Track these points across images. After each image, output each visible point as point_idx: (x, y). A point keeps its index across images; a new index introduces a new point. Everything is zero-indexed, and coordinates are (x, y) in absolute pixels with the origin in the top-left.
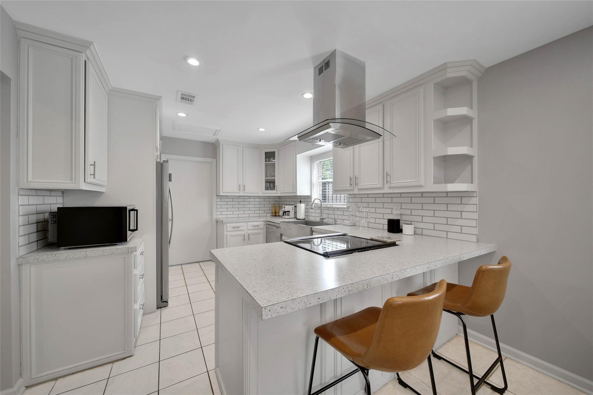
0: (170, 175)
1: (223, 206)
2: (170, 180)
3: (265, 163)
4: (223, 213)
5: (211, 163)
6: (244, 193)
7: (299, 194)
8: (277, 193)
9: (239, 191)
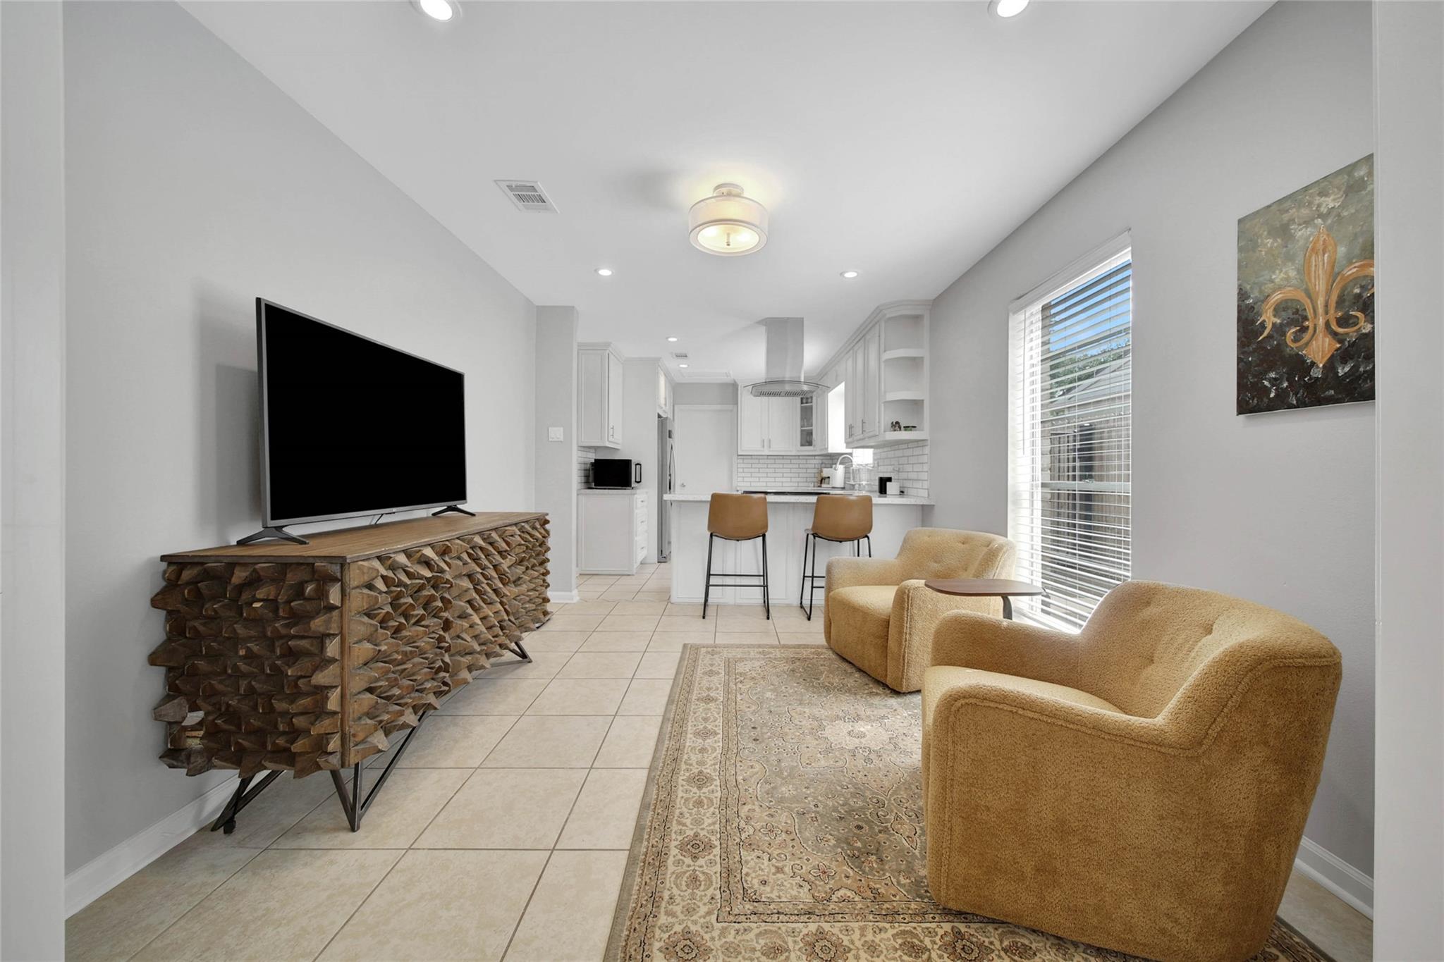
0: (670, 432)
1: (745, 470)
2: (670, 437)
3: (801, 407)
4: (745, 479)
5: (731, 411)
6: (770, 451)
7: (831, 450)
8: (815, 451)
9: (762, 449)
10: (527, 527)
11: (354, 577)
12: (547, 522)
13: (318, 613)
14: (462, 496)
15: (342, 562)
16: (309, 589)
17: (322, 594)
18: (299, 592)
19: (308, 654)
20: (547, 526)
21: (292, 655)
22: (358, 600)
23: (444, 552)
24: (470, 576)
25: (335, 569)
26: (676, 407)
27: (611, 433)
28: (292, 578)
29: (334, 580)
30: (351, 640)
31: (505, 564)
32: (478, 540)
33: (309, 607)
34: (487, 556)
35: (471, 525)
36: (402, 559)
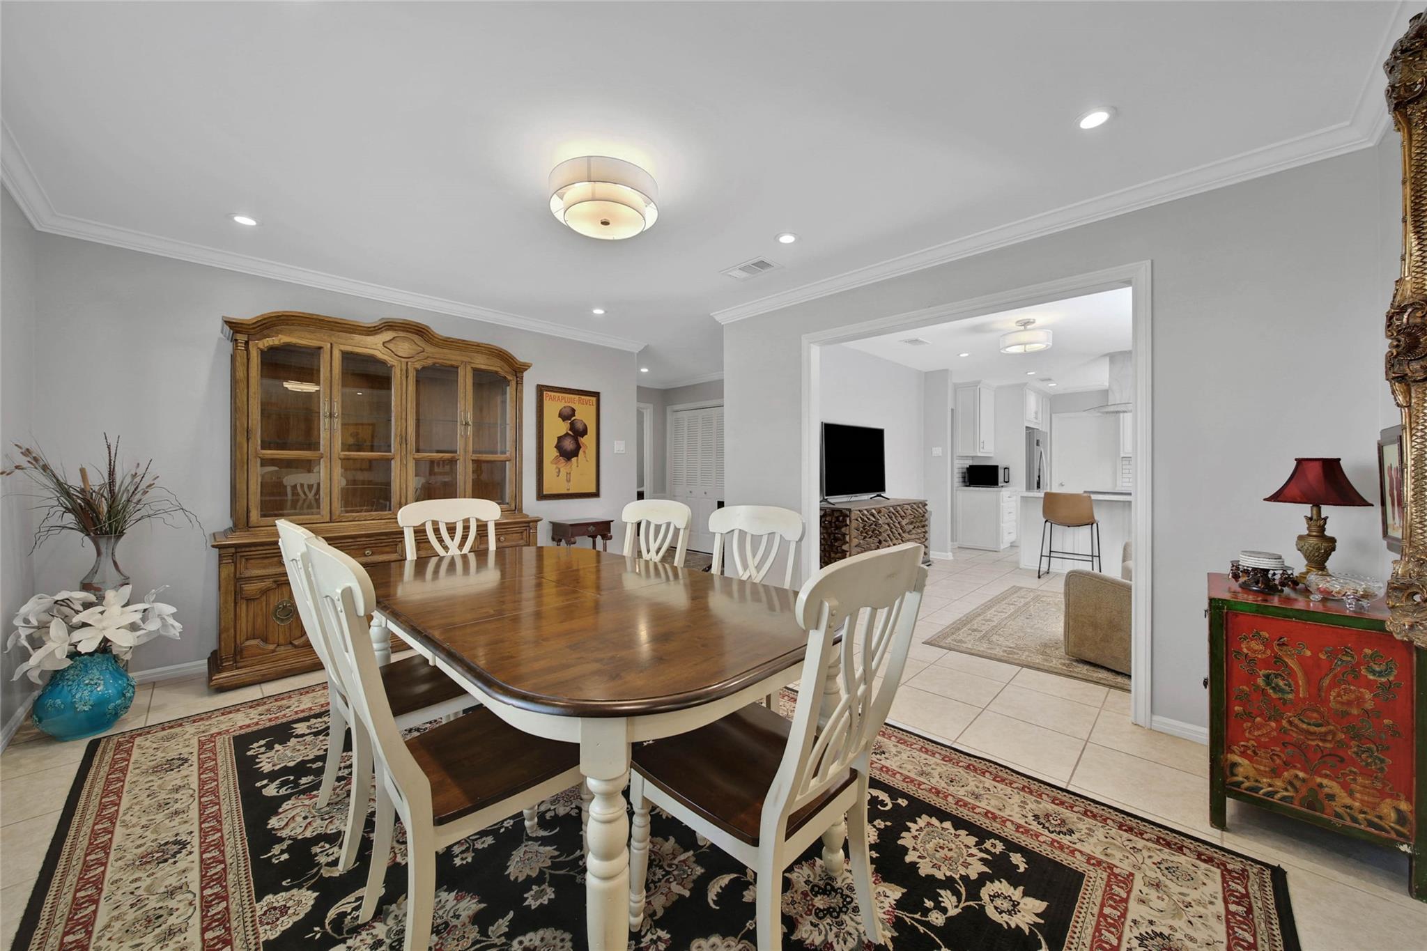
0: (1038, 441)
2: (1038, 444)
10: (915, 506)
11: (853, 516)
12: (926, 505)
13: (843, 527)
14: (883, 489)
15: (850, 510)
16: (841, 518)
17: (844, 521)
18: (837, 518)
19: (840, 540)
20: (926, 507)
21: (836, 539)
22: (854, 524)
23: (879, 512)
24: (888, 525)
25: (848, 513)
26: (1053, 415)
27: (982, 446)
28: (836, 514)
29: (847, 516)
30: (852, 537)
31: (904, 523)
32: (891, 509)
33: (841, 524)
34: (896, 517)
35: (887, 503)
36: (865, 512)
